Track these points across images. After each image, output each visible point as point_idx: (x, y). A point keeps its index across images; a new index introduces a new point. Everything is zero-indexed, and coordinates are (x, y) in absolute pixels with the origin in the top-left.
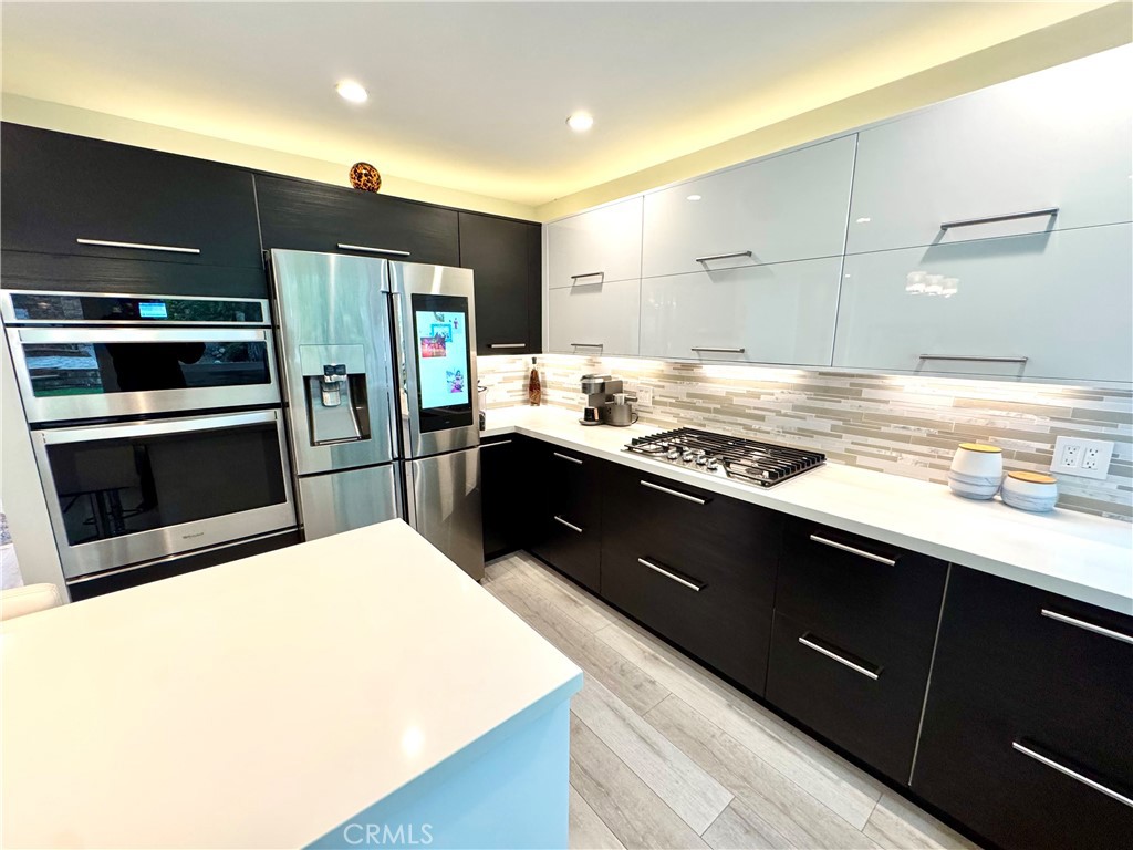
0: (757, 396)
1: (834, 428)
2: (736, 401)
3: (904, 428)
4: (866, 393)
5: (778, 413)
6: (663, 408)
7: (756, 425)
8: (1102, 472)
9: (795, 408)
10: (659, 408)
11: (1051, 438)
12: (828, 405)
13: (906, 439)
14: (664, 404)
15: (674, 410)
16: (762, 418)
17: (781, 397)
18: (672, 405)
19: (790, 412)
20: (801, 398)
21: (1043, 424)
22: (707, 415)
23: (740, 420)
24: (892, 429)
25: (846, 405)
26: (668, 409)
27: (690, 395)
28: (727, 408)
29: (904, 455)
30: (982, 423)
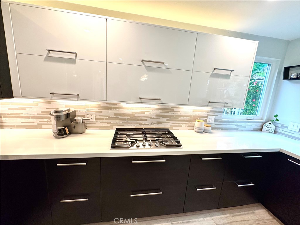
0: (144, 113)
1: (167, 120)
2: (136, 115)
3: (183, 118)
4: (175, 110)
5: (151, 118)
6: (101, 121)
7: (144, 122)
8: (213, 122)
9: (157, 115)
10: (99, 121)
11: (207, 117)
12: (165, 114)
13: (183, 121)
14: (103, 119)
15: (107, 121)
16: (146, 120)
17: (152, 112)
18: (106, 119)
19: (155, 117)
20: (158, 112)
21: (205, 114)
22: (124, 121)
23: (138, 122)
24: (181, 119)
25: (170, 113)
26: (104, 121)
27: (115, 114)
28: (132, 118)
29: (183, 125)
30: (197, 115)
